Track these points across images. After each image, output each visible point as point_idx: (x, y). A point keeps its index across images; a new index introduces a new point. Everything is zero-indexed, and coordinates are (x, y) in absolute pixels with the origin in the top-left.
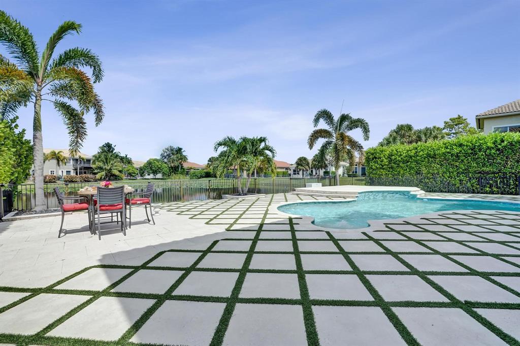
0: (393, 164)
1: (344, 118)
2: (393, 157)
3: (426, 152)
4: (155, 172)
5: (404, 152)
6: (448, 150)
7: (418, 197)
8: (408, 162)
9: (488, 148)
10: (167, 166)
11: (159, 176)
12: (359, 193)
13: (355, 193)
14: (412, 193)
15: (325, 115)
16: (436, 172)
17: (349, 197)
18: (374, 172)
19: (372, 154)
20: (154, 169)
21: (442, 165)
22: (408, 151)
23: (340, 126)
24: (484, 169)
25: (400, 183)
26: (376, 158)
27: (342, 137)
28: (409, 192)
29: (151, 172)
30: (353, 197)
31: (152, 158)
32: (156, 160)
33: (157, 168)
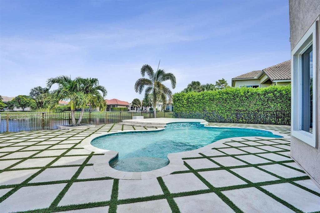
0: (190, 104)
1: (160, 72)
2: (190, 100)
3: (209, 97)
4: (24, 106)
5: (197, 96)
6: (221, 96)
7: (205, 126)
8: (198, 103)
9: (241, 96)
10: (35, 101)
11: (27, 109)
12: (167, 124)
13: (163, 124)
14: (201, 123)
15: (147, 69)
16: (214, 109)
17: (160, 127)
18: (178, 109)
19: (177, 97)
20: (22, 103)
21: (217, 105)
22: (198, 96)
23: (157, 78)
24: (239, 108)
25: (194, 117)
26: (179, 100)
27: (159, 85)
28: (199, 123)
29: (19, 106)
30: (162, 127)
31: (20, 95)
32: (25, 96)
33: (26, 103)
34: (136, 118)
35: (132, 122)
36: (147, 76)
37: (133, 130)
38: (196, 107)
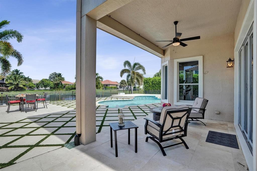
0: (153, 85)
1: (135, 64)
2: (154, 82)
4: (45, 86)
5: (158, 80)
7: (158, 98)
8: (159, 84)
10: (53, 83)
11: (48, 88)
12: (135, 97)
13: (133, 97)
14: (156, 97)
15: (127, 63)
17: (130, 98)
18: (147, 88)
19: (146, 81)
20: (45, 84)
22: (159, 80)
23: (133, 68)
25: (156, 93)
26: (147, 82)
27: (134, 73)
28: (155, 96)
29: (43, 86)
30: (132, 98)
31: (44, 78)
32: (46, 79)
33: (47, 84)
34: (120, 94)
35: (117, 96)
36: (127, 68)
37: (116, 100)
38: (158, 87)
